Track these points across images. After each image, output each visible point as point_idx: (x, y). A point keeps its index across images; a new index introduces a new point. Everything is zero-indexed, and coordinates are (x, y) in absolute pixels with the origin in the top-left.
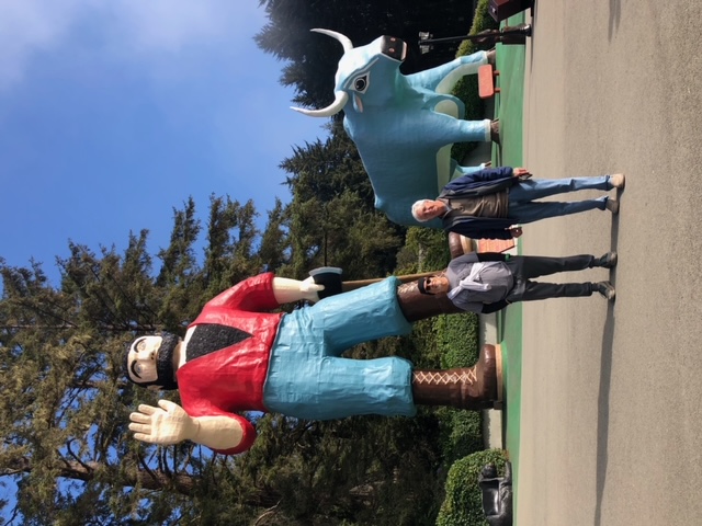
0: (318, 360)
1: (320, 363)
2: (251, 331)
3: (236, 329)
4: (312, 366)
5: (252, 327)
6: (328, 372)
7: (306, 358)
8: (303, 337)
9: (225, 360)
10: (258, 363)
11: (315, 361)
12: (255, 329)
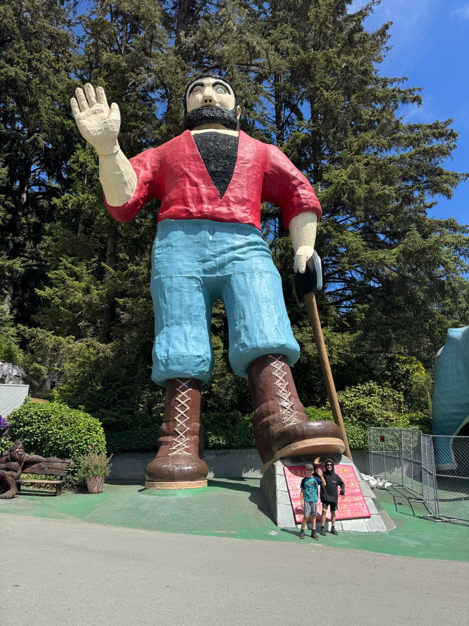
0: (198, 272)
1: (194, 275)
2: (228, 194)
3: (230, 178)
4: (190, 267)
5: (233, 195)
6: (185, 285)
7: (200, 260)
8: (223, 252)
9: (192, 172)
10: (190, 207)
11: (197, 269)
12: (231, 198)
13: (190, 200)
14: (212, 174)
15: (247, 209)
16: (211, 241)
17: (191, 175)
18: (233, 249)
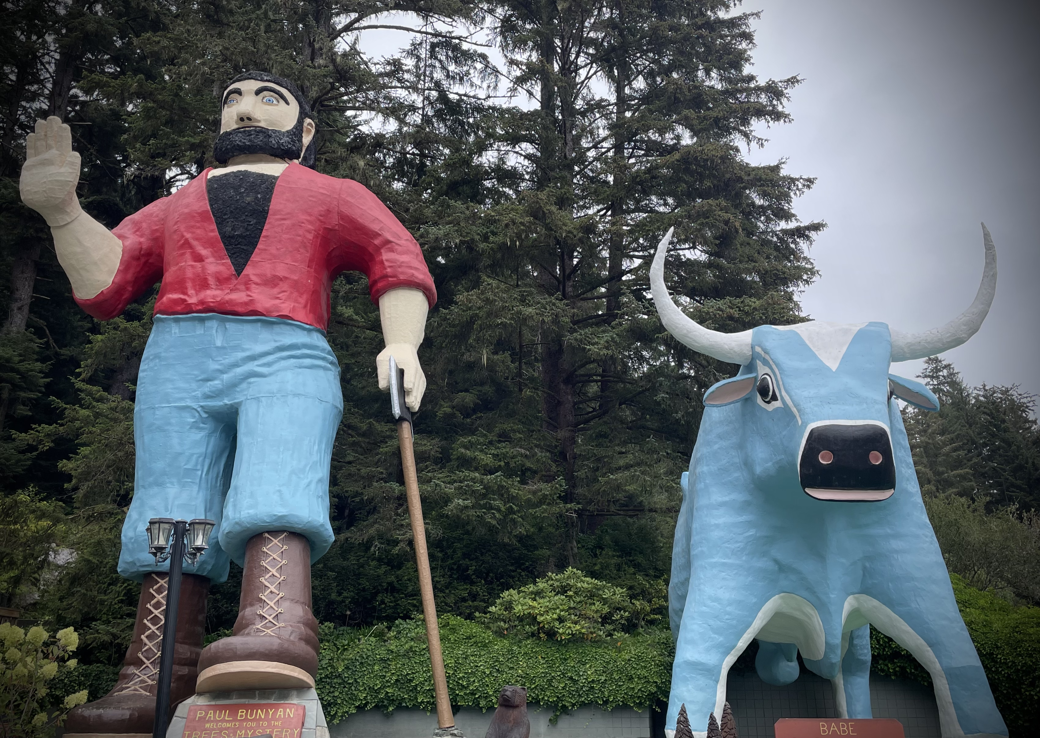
0: (195, 398)
2: (249, 270)
3: (254, 245)
5: (258, 271)
6: (173, 421)
7: (200, 378)
8: (236, 365)
9: (197, 239)
10: (189, 296)
11: (194, 394)
12: (254, 278)
13: (189, 285)
14: (227, 240)
15: (279, 293)
16: (218, 348)
17: (194, 243)
18: (253, 358)
